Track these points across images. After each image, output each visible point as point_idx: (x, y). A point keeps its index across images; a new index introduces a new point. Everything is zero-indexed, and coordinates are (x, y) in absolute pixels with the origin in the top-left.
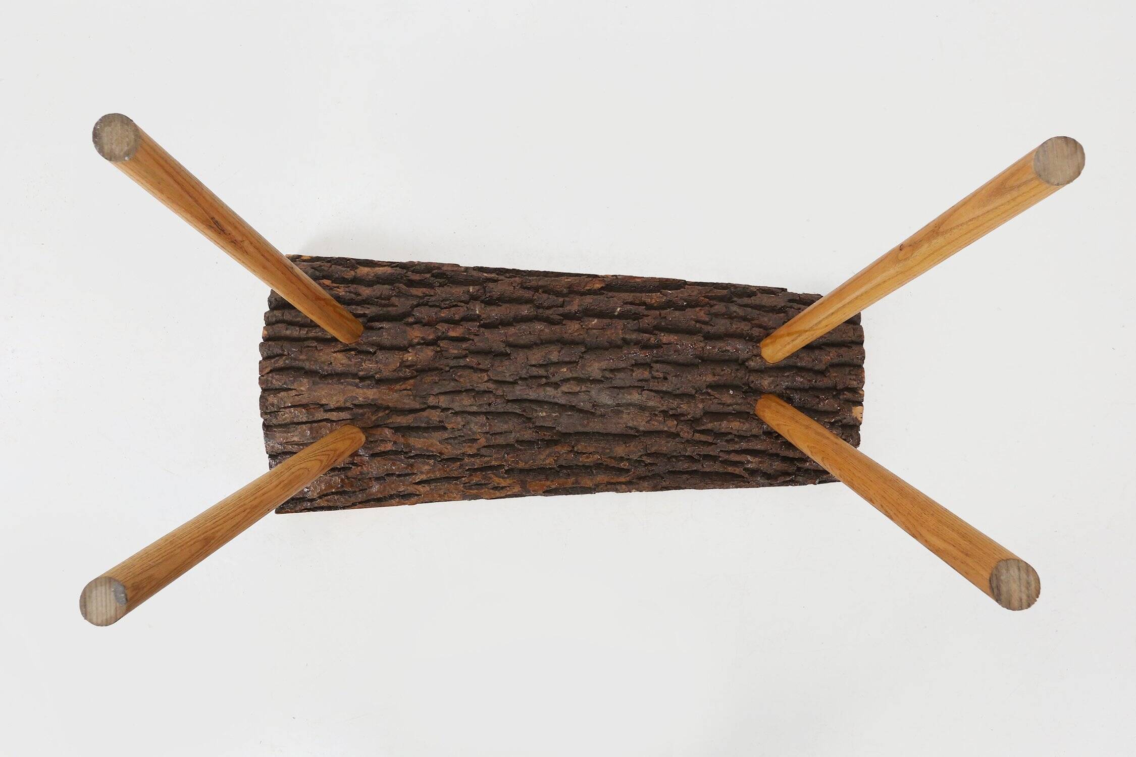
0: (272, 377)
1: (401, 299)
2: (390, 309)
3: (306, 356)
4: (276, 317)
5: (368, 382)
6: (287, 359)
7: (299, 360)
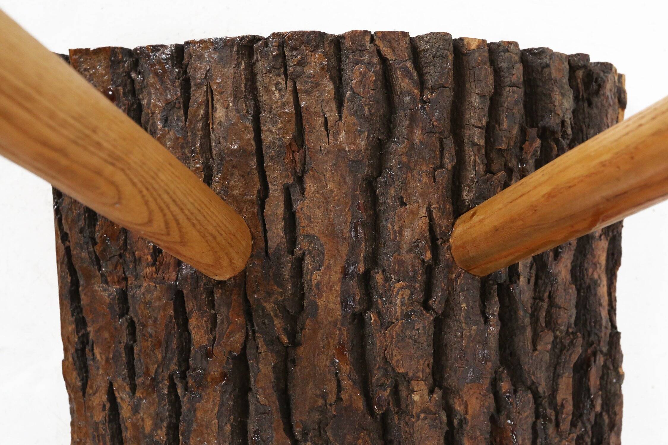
0: (369, 64)
1: (548, 354)
2: (529, 332)
3: (421, 142)
4: (508, 68)
5: (357, 293)
6: (413, 98)
7: (411, 129)
